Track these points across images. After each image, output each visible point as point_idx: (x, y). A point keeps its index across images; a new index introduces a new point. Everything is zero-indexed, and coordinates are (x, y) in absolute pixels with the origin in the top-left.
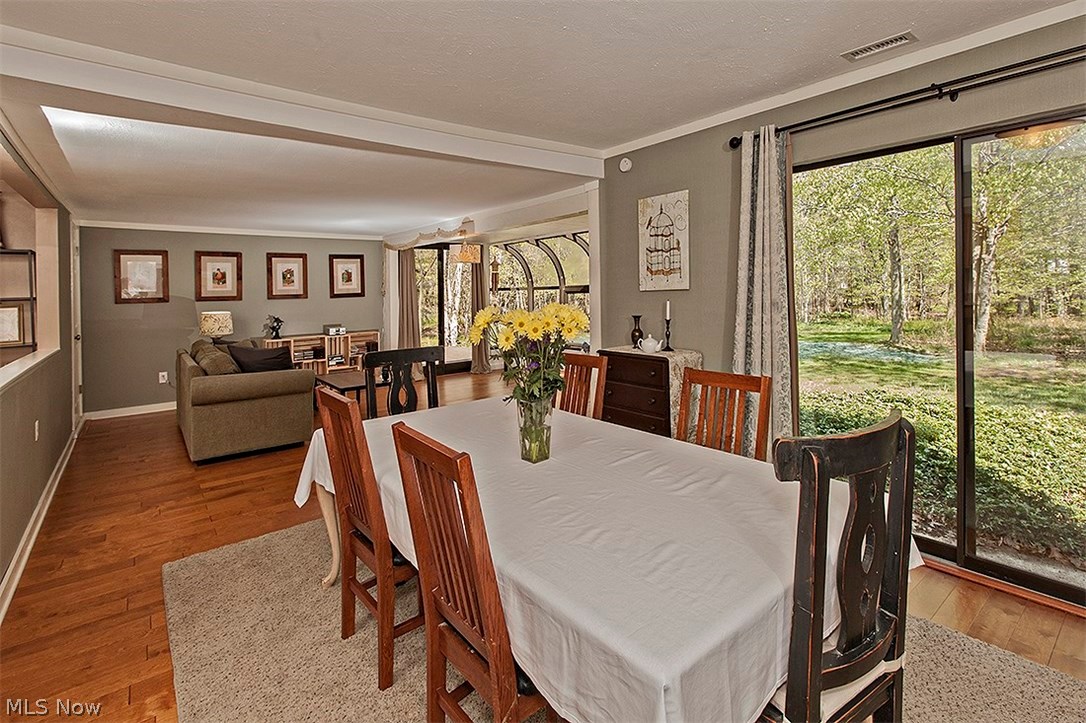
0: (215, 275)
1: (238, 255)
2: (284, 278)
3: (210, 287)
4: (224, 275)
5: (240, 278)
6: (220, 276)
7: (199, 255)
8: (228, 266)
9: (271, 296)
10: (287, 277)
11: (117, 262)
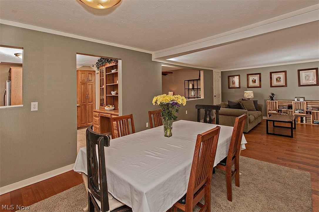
0: (253, 80)
1: (260, 74)
2: (277, 80)
3: (251, 84)
4: (255, 80)
5: (260, 81)
6: (254, 81)
7: (248, 75)
8: (257, 78)
9: (271, 86)
10: (278, 80)
11: (229, 78)
